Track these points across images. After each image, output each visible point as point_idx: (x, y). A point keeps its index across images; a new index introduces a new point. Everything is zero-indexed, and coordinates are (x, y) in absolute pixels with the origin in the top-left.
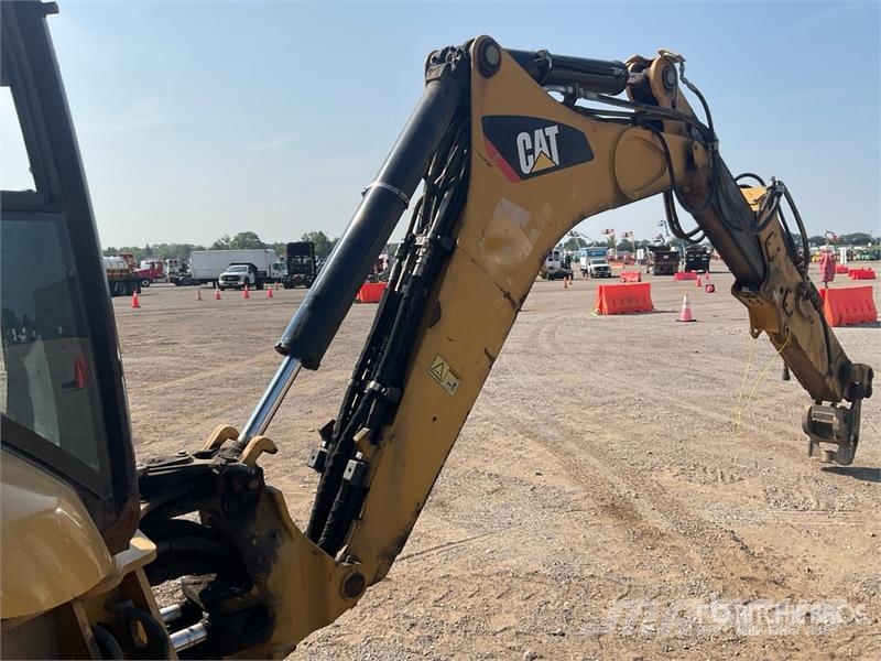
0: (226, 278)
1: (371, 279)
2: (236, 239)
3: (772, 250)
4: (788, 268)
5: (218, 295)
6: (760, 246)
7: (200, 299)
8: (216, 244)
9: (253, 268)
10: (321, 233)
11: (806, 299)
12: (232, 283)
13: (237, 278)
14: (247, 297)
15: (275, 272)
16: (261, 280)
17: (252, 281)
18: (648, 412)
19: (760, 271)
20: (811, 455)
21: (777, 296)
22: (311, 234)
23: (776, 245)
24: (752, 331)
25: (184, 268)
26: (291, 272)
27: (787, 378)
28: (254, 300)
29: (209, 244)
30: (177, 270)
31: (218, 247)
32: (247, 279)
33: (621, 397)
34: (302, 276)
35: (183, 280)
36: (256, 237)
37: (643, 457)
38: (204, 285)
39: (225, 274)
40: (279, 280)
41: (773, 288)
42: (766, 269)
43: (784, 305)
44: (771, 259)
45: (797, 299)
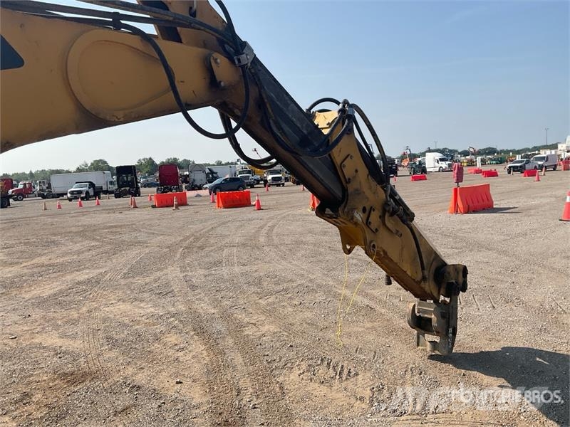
0: (72, 193)
1: (176, 189)
2: (92, 164)
3: (348, 171)
4: (370, 188)
5: (59, 206)
6: (334, 169)
7: (45, 209)
8: (78, 169)
9: (92, 185)
10: (150, 159)
11: (392, 215)
12: (76, 195)
13: (80, 192)
14: (81, 205)
15: (111, 186)
16: (97, 192)
17: (92, 193)
18: (308, 298)
19: (339, 193)
20: (418, 345)
21: (359, 216)
22: (144, 160)
23: (354, 168)
24: (344, 248)
25: (49, 187)
26: (120, 187)
27: (389, 283)
28: (85, 208)
29: (73, 169)
30: (45, 187)
31: (79, 170)
32: (87, 193)
33: (295, 284)
34: (127, 188)
35: (47, 194)
36: (105, 162)
37: (284, 351)
38: (61, 198)
39: (72, 189)
40: (111, 192)
41: (353, 209)
42: (344, 190)
43: (368, 223)
44: (348, 181)
45: (382, 217)
